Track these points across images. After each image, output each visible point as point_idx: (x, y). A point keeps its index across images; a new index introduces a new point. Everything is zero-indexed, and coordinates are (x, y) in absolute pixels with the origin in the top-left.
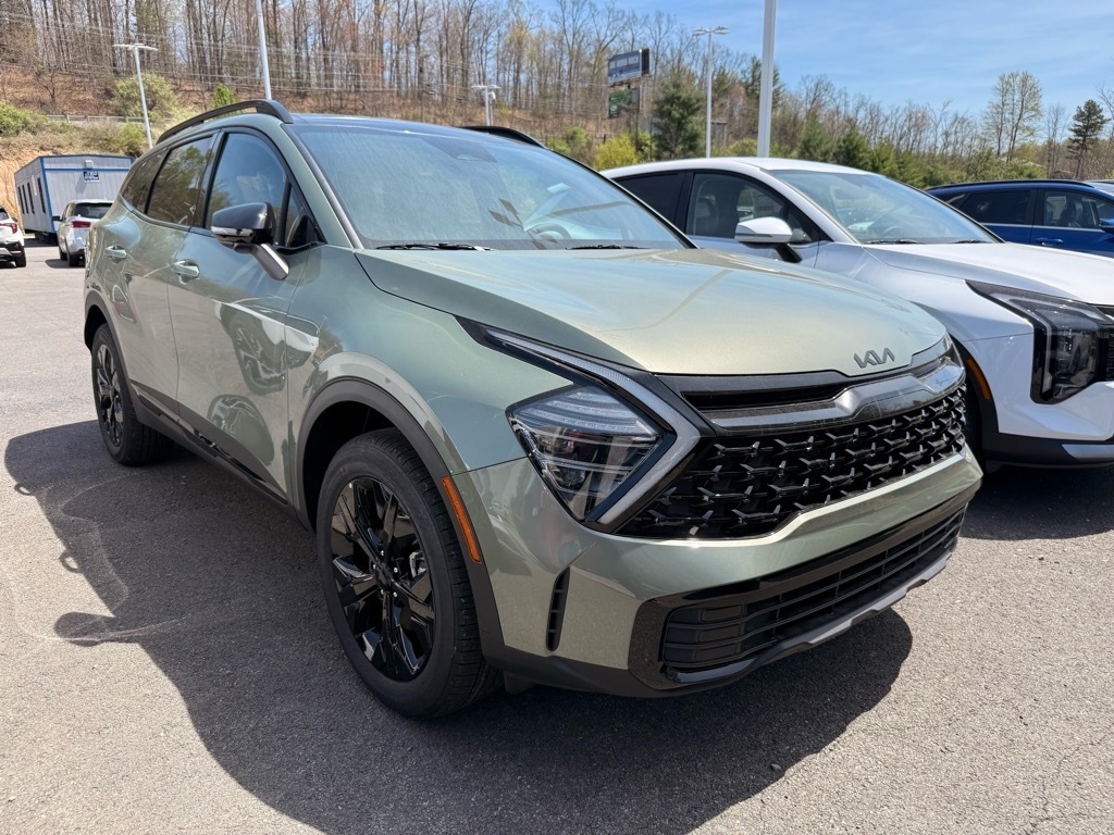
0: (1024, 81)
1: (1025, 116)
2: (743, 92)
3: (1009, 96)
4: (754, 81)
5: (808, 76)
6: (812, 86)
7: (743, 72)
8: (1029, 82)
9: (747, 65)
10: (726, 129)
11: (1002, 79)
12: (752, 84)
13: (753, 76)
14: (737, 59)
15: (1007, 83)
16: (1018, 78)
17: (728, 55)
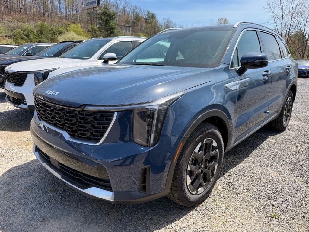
0: (225, 20)
2: (145, 21)
4: (148, 18)
5: (165, 18)
6: (166, 21)
7: (145, 15)
8: (226, 21)
9: (146, 13)
10: (131, 29)
11: (219, 20)
12: (148, 19)
13: (148, 17)
14: (144, 11)
15: (220, 21)
16: (223, 20)
17: (141, 10)
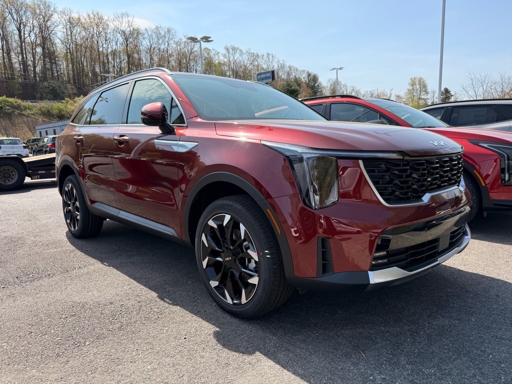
1: (422, 94)
3: (415, 86)
